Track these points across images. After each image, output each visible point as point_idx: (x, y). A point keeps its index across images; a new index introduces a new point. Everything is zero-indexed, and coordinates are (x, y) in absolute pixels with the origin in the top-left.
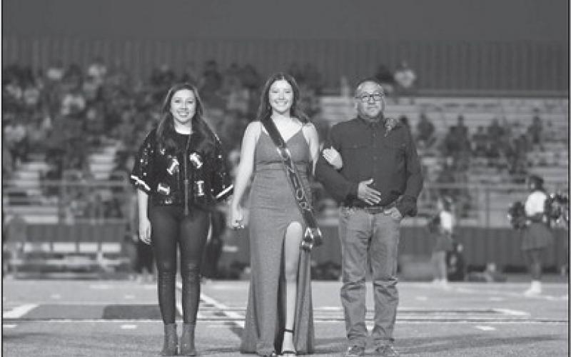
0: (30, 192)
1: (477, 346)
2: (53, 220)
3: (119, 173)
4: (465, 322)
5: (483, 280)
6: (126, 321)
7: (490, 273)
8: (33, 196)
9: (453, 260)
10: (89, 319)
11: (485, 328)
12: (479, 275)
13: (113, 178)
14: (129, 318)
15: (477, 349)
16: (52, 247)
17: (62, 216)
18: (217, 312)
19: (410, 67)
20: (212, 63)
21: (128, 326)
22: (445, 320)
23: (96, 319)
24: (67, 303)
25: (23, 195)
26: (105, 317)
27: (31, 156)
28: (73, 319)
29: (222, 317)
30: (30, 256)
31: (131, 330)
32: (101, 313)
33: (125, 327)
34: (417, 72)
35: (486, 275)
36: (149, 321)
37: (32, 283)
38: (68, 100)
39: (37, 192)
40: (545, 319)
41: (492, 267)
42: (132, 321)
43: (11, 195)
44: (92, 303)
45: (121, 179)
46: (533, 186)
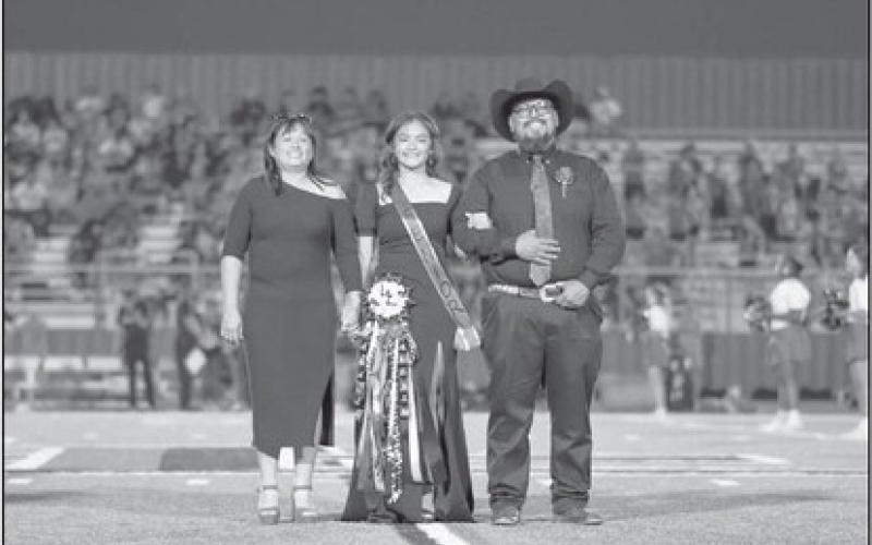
0: (53, 282)
1: (712, 509)
2: (87, 323)
3: (184, 254)
4: (693, 474)
5: (722, 410)
6: (194, 473)
7: (733, 400)
8: (59, 288)
9: (678, 381)
10: (140, 470)
11: (723, 483)
12: (715, 402)
13: (175, 261)
14: (199, 469)
15: (711, 514)
16: (85, 363)
17: (100, 317)
18: (328, 459)
19: (613, 96)
20: (320, 90)
21: (197, 481)
22: (665, 472)
23: (150, 470)
24: (106, 446)
25: (42, 286)
26: (163, 468)
27: (53, 229)
28: (117, 471)
29: (335, 467)
30: (54, 376)
31: (202, 487)
32: (158, 461)
33: (191, 482)
34: (624, 103)
35: (726, 402)
36: (227, 473)
37: (56, 416)
38: (106, 147)
39: (65, 282)
40: (812, 469)
41: (735, 391)
42: (203, 473)
43: (26, 286)
44: (145, 446)
45: (186, 261)
46: (786, 270)
